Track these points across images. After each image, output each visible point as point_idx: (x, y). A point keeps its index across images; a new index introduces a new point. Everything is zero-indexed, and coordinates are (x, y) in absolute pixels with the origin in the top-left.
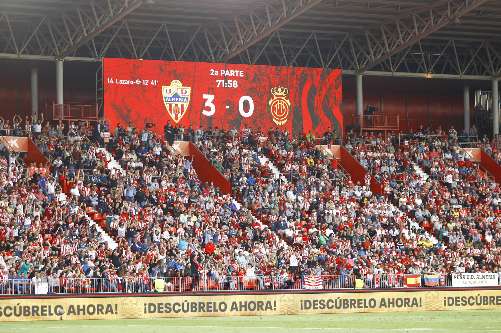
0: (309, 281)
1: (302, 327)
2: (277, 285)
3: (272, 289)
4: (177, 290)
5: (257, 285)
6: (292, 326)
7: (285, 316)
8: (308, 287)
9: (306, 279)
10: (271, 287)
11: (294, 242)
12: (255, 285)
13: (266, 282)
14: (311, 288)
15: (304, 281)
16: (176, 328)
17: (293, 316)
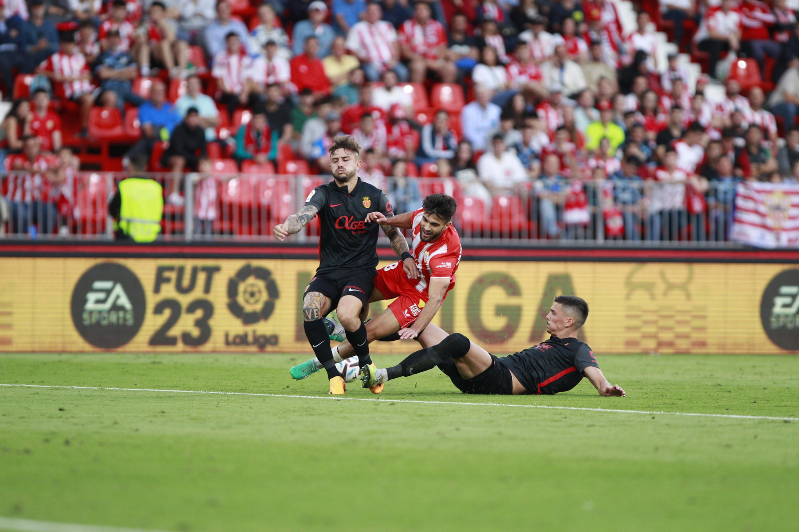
0: (762, 209)
1: (718, 409)
2: (615, 223)
3: (594, 237)
4: (173, 232)
5: (529, 218)
6: (672, 407)
7: (645, 360)
8: (754, 236)
9: (747, 198)
10: (590, 228)
11: (701, 34)
12: (519, 219)
13: (569, 206)
14: (769, 241)
15: (735, 208)
16: (159, 397)
17: (681, 361)
